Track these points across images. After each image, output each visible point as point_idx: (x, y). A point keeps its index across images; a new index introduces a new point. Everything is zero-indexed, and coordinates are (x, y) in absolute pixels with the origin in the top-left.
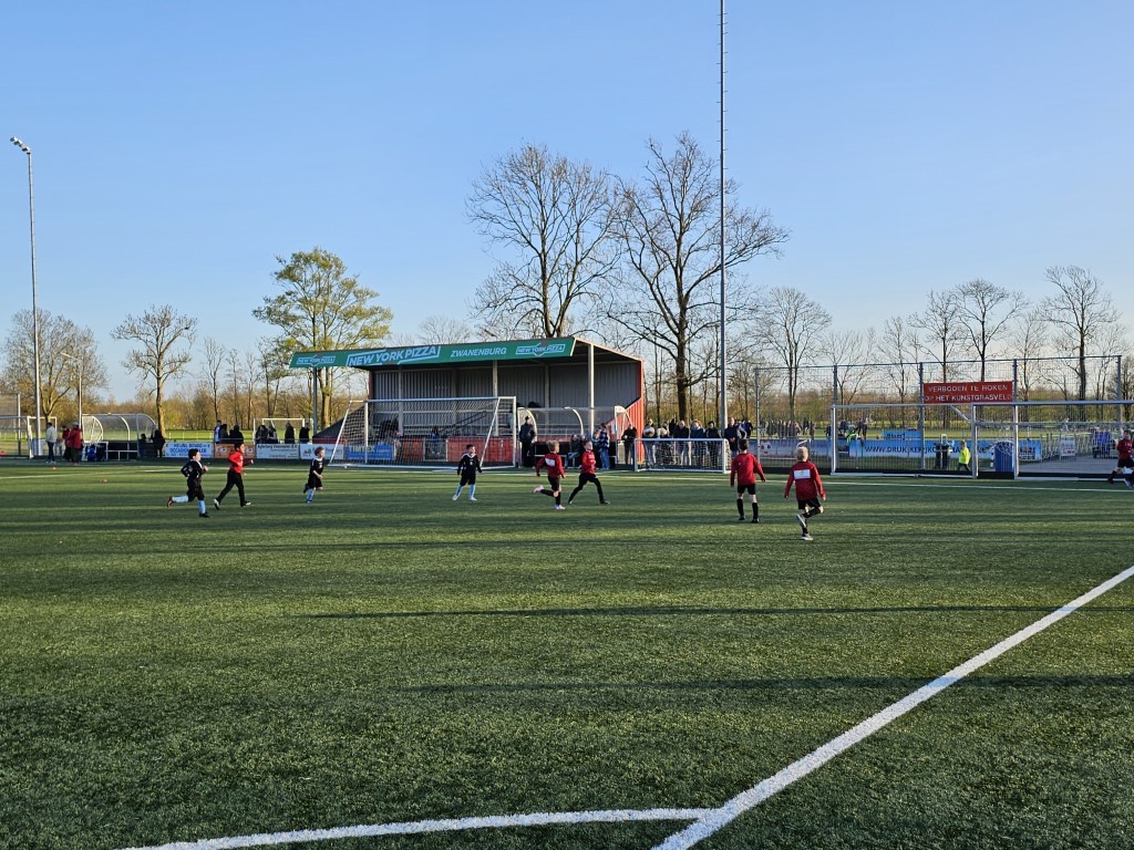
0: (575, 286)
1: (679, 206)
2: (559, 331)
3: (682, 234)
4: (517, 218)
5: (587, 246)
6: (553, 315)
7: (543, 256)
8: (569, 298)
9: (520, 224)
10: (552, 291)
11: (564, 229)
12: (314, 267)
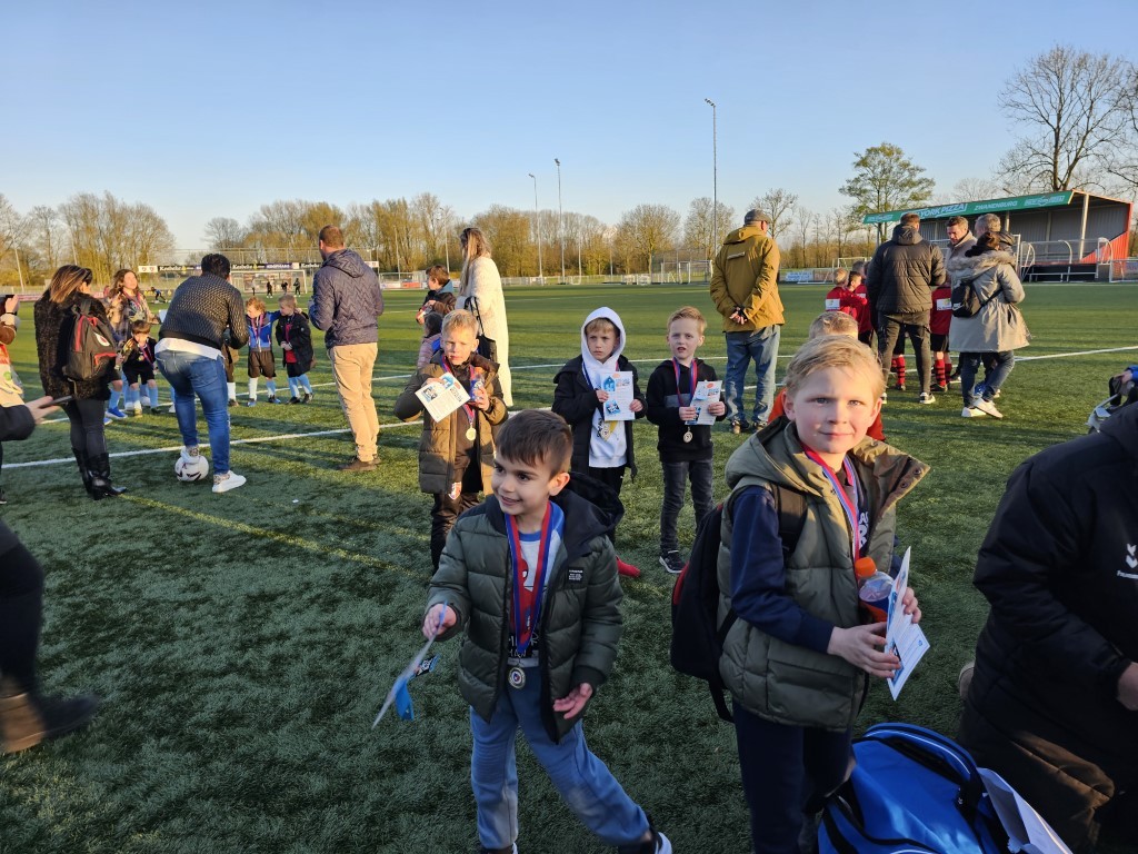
0: (1083, 150)
2: (1065, 185)
4: (1039, 103)
5: (1098, 117)
6: (1062, 174)
7: (1057, 130)
8: (1076, 160)
9: (1041, 107)
11: (1079, 106)
12: (881, 156)
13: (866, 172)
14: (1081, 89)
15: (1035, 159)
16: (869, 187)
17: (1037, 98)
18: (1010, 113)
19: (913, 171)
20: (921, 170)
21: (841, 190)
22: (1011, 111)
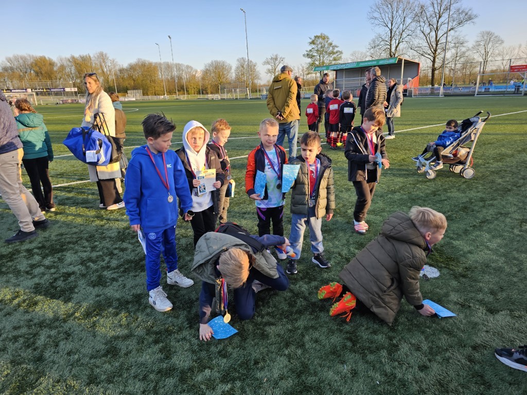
0: (401, 39)
1: (439, 9)
2: (394, 55)
3: (439, 19)
4: (384, 18)
5: (407, 25)
6: (393, 50)
7: (391, 30)
8: (399, 44)
9: (385, 20)
10: (393, 41)
11: (399, 20)
12: (320, 40)
13: (314, 47)
14: (400, 12)
15: (382, 43)
16: (315, 54)
17: (383, 15)
18: (373, 22)
19: (334, 47)
20: (337, 47)
21: (304, 55)
22: (373, 21)
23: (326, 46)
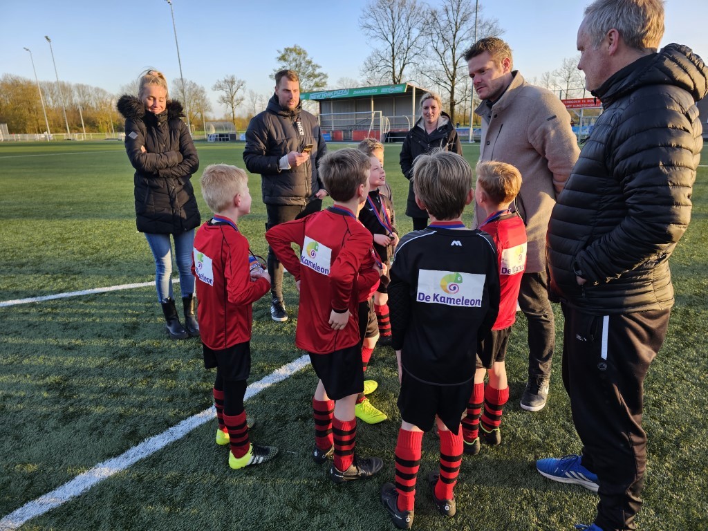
0: (407, 59)
1: (455, 18)
2: (399, 81)
3: (456, 32)
4: (382, 27)
5: (413, 40)
6: (397, 73)
7: (393, 46)
8: (404, 66)
10: (397, 62)
11: (403, 31)
12: (294, 55)
13: (285, 65)
14: (403, 21)
15: (382, 63)
17: (380, 23)
18: (367, 32)
19: (314, 67)
20: (319, 67)
23: (303, 65)
